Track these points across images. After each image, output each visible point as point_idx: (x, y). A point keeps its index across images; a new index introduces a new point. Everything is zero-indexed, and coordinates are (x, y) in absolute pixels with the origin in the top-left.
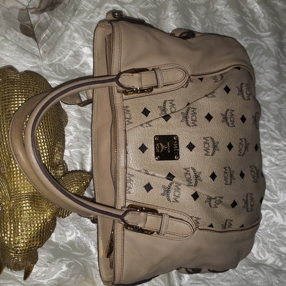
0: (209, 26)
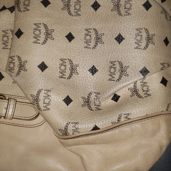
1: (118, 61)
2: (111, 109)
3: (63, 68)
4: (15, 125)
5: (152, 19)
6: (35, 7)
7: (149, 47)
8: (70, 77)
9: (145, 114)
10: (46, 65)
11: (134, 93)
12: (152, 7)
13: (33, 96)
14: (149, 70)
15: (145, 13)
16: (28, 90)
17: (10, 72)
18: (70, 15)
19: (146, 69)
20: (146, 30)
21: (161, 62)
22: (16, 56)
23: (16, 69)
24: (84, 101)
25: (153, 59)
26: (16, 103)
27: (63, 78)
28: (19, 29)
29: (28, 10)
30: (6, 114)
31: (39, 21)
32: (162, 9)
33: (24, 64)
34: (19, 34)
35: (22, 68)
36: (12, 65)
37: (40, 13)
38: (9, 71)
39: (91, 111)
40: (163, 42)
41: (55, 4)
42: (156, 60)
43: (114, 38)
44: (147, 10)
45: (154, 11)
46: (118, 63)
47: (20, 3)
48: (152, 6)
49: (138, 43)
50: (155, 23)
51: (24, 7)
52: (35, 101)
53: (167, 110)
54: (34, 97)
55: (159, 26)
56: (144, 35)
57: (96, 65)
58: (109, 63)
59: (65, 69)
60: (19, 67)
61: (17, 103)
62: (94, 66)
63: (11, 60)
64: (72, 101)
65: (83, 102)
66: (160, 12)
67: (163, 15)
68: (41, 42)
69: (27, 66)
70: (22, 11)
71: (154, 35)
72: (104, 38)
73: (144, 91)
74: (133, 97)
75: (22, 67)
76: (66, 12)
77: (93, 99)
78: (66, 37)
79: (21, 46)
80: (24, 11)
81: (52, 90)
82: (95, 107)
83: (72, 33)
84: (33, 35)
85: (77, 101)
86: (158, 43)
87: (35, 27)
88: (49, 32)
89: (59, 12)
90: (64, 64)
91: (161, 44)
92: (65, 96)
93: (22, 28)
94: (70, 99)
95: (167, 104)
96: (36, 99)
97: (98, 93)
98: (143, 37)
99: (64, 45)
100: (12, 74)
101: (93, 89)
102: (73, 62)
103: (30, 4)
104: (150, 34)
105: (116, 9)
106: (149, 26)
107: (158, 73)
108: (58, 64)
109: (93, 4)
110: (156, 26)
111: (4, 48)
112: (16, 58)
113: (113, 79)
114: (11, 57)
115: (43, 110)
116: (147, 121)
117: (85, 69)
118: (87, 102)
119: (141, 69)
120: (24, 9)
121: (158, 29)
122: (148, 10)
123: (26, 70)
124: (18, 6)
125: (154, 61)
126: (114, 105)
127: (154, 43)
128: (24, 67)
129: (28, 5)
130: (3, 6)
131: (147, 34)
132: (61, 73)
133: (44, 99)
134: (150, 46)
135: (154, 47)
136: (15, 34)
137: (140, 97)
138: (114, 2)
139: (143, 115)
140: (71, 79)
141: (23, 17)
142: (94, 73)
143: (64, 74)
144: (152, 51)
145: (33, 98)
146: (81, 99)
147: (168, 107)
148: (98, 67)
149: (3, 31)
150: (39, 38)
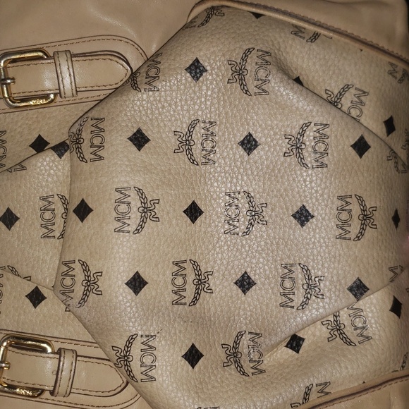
1: (300, 264)
2: (287, 370)
3: (179, 281)
4: (73, 405)
5: (370, 176)
6: (117, 151)
7: (366, 234)
8: (195, 300)
9: (361, 382)
10: (143, 279)
11: (336, 333)
12: (370, 150)
13: (116, 349)
14: (367, 285)
15: (356, 162)
16: (107, 336)
17: (65, 298)
18: (193, 163)
19: (361, 282)
20: (360, 199)
21: (390, 265)
22: (77, 261)
23: (79, 290)
24: (228, 352)
25: (375, 261)
26: (76, 360)
27: (181, 304)
28: (83, 200)
29: (101, 158)
30: (55, 387)
31: (127, 182)
32: (388, 151)
33: (96, 280)
34: (83, 211)
35: (92, 287)
36: (68, 281)
37: (127, 163)
38: (63, 294)
39: (244, 377)
40: (391, 220)
41: (160, 141)
42: (380, 262)
43: (291, 213)
44: (361, 156)
45: (375, 157)
46: (299, 267)
47: (82, 140)
48: (370, 147)
49: (343, 226)
50: (376, 183)
51: (92, 150)
52: (123, 360)
53: (403, 367)
54: (120, 351)
55: (383, 188)
56: (356, 208)
57: (251, 271)
58: (279, 267)
59: (185, 283)
60: (84, 284)
61: (78, 358)
62: (246, 273)
63: (65, 269)
64: (202, 355)
65: (225, 356)
66: (385, 158)
67: (391, 163)
68: (132, 228)
69: (102, 284)
70: (89, 161)
71: (374, 209)
72: (267, 213)
73: (356, 328)
74: (333, 343)
75: (91, 284)
76: (183, 157)
77: (246, 346)
78: (184, 212)
79: (88, 240)
80: (92, 160)
81: (157, 335)
82: (252, 365)
83: (198, 203)
84: (115, 215)
85: (213, 355)
86: (383, 225)
87: (118, 196)
88: (149, 206)
89: (168, 158)
90: (182, 273)
91: (389, 225)
92: (187, 346)
93: (90, 198)
94: (197, 351)
95: (403, 356)
96: (125, 356)
97: (257, 334)
98: (353, 213)
99: (181, 231)
100: (70, 302)
101: (246, 324)
102: (201, 264)
103: (104, 144)
104: (368, 207)
105: (294, 152)
106: (366, 190)
107: (385, 289)
108: (169, 273)
109: (242, 139)
110: (379, 188)
111: (45, 236)
112: (77, 266)
113: (290, 304)
114: (65, 264)
115: (139, 381)
116: (364, 397)
117: (227, 280)
118: (233, 355)
119: (350, 283)
120: (92, 156)
121: (382, 194)
122: (363, 157)
123: (100, 293)
124: (78, 147)
125: (376, 265)
126: (292, 361)
127: (375, 227)
128: (96, 286)
129: (100, 147)
130: (37, 136)
131: (362, 207)
132: (176, 293)
133: (142, 357)
134: (369, 232)
135: (376, 235)
136: (74, 211)
137: (348, 342)
138: (290, 137)
139: (356, 384)
140: (197, 305)
141: (90, 173)
142: (248, 289)
143: (181, 296)
144: (373, 243)
145: (118, 354)
146: (220, 349)
147: (404, 362)
148: (255, 275)
149: (43, 199)
150: (127, 221)
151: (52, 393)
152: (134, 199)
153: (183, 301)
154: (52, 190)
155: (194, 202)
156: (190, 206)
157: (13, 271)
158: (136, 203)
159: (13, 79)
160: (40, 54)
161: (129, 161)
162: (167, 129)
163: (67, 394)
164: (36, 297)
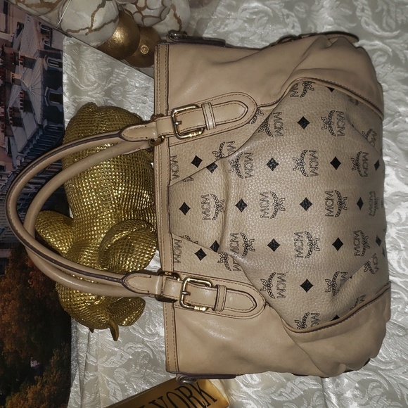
0: (382, 10)
1: (360, 230)
3: (299, 244)
8: (309, 255)
10: (277, 243)
13: (263, 280)
18: (305, 175)
24: (329, 284)
27: (300, 257)
29: (251, 176)
33: (251, 244)
35: (249, 247)
38: (233, 251)
46: (360, 233)
47: (239, 165)
51: (245, 171)
52: (267, 287)
54: (265, 282)
59: (302, 245)
60: (244, 246)
63: (232, 237)
64: (312, 285)
65: (327, 286)
76: (299, 172)
80: (246, 177)
85: (319, 285)
88: (279, 202)
89: (290, 173)
90: (300, 239)
94: (309, 283)
96: (268, 284)
97: (345, 273)
99: (299, 215)
102: (312, 234)
103: (253, 168)
108: (292, 239)
111: (205, 219)
114: (232, 235)
117: (328, 243)
118: (332, 285)
120: (246, 175)
123: (254, 250)
124: (237, 169)
128: (251, 247)
129: (250, 169)
132: (297, 251)
140: (310, 258)
143: (300, 252)
146: (324, 282)
149: (203, 197)
150: (267, 211)
151: (214, 309)
152: (271, 199)
153: (302, 255)
154: (208, 192)
155: (306, 198)
156: (304, 201)
157: (188, 239)
158: (272, 201)
159: (181, 122)
160: (194, 107)
161: (267, 177)
162: (289, 157)
163: (221, 310)
164: (201, 254)
